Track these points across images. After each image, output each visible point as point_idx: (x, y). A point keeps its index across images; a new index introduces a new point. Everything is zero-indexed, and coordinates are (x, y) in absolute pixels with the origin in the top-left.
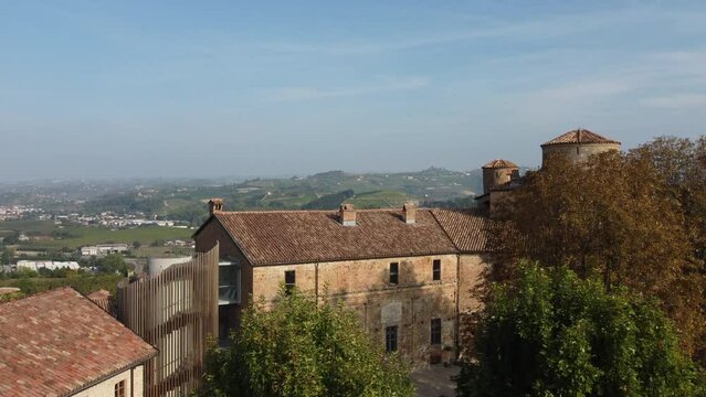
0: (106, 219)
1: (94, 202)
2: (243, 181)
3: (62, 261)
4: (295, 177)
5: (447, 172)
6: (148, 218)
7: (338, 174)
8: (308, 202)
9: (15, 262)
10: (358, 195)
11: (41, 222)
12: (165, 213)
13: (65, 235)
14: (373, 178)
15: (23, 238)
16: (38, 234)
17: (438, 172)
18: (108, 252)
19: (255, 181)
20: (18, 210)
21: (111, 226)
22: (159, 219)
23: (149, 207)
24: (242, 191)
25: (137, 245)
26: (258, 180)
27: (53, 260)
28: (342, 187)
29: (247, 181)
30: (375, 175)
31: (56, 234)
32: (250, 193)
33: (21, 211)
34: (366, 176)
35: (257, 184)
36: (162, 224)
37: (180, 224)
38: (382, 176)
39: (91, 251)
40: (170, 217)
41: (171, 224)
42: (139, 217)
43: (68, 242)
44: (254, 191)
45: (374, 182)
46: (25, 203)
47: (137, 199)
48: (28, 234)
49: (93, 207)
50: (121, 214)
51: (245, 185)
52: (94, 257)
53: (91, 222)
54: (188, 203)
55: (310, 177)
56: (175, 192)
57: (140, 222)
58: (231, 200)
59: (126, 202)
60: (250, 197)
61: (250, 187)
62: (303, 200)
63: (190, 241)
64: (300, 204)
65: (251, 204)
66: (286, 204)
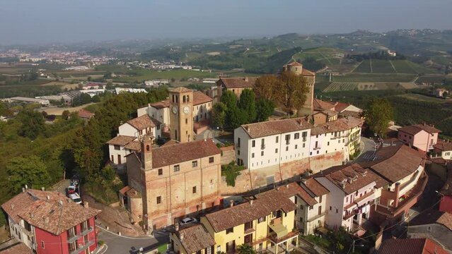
0: (154, 64)
1: (145, 54)
2: (232, 41)
3: (137, 88)
4: (265, 38)
5: (370, 34)
6: (177, 64)
7: (293, 35)
8: (272, 54)
9: (114, 88)
10: (304, 50)
11: (119, 67)
12: (186, 61)
13: (135, 74)
14: (317, 38)
15: (113, 75)
16: (120, 73)
17: (364, 33)
18: (159, 84)
19: (239, 40)
20: (105, 59)
21: (157, 69)
22: (183, 65)
23: (177, 58)
24: (232, 47)
25: (173, 80)
26: (242, 39)
27: (133, 88)
28: (295, 44)
29: (234, 41)
30: (319, 36)
31: (130, 74)
32: (236, 49)
33: (107, 59)
34: (312, 37)
35: (240, 42)
36: (185, 68)
37: (195, 68)
38: (323, 37)
39: (150, 83)
40: (190, 64)
41: (190, 68)
42: (172, 64)
43: (136, 78)
44: (239, 48)
45: (317, 41)
46: (108, 55)
47: (169, 53)
48: (115, 74)
49: (146, 56)
50: (161, 61)
51: (233, 43)
52: (152, 86)
53: (146, 66)
54: (199, 55)
55: (275, 38)
56: (192, 48)
57: (173, 66)
58: (224, 53)
59: (164, 54)
60: (235, 51)
61: (238, 44)
62: (269, 53)
63: (201, 78)
64: (267, 56)
65: (237, 55)
66: (258, 55)
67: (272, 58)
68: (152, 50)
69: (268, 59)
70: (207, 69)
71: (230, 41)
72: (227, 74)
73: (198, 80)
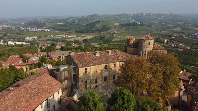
0: (31, 29)
1: (26, 24)
3: (20, 41)
4: (83, 16)
5: (127, 15)
6: (42, 29)
7: (96, 15)
8: (87, 24)
9: (7, 42)
10: (101, 22)
11: (12, 30)
12: (47, 27)
13: (20, 34)
14: (106, 17)
15: (8, 35)
16: (12, 34)
17: (125, 14)
18: (33, 39)
20: (5, 26)
21: (32, 31)
22: (45, 29)
23: (42, 25)
24: (68, 20)
25: (40, 37)
26: (73, 17)
27: (18, 41)
28: (96, 19)
29: (69, 18)
30: (107, 16)
31: (17, 34)
32: (71, 21)
33: (6, 26)
34: (104, 16)
35: (73, 18)
36: (46, 30)
37: (51, 30)
38: (108, 16)
39: (28, 39)
40: (48, 28)
41: (49, 30)
42: (40, 28)
43: (20, 36)
44: (72, 21)
45: (106, 18)
46: (7, 24)
47: (39, 23)
48: (10, 34)
49: (27, 25)
50: (35, 27)
51: (69, 19)
52: (29, 40)
53: (26, 30)
54: (53, 24)
55: (87, 16)
56: (49, 21)
57: (40, 30)
58: (65, 23)
59: (36, 24)
60: (71, 22)
61: (71, 19)
62: (86, 23)
63: (54, 35)
64: (85, 24)
65: (71, 24)
66: (81, 24)
67: (87, 25)
68: (29, 22)
69: (86, 26)
70: (57, 31)
71: (67, 18)
72: (67, 33)
73: (53, 36)
